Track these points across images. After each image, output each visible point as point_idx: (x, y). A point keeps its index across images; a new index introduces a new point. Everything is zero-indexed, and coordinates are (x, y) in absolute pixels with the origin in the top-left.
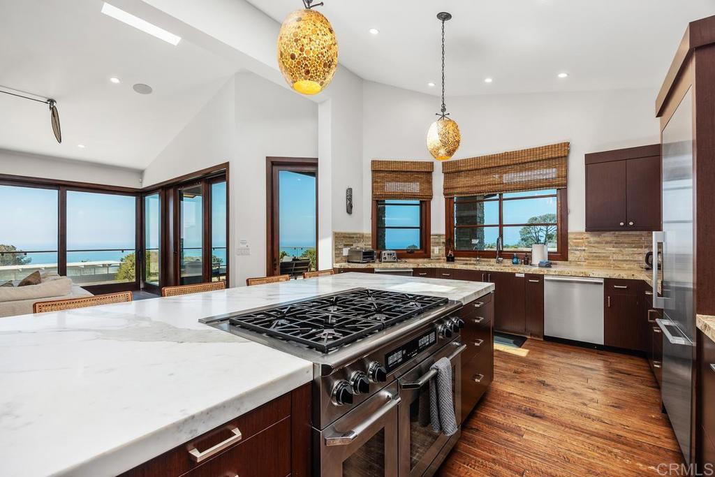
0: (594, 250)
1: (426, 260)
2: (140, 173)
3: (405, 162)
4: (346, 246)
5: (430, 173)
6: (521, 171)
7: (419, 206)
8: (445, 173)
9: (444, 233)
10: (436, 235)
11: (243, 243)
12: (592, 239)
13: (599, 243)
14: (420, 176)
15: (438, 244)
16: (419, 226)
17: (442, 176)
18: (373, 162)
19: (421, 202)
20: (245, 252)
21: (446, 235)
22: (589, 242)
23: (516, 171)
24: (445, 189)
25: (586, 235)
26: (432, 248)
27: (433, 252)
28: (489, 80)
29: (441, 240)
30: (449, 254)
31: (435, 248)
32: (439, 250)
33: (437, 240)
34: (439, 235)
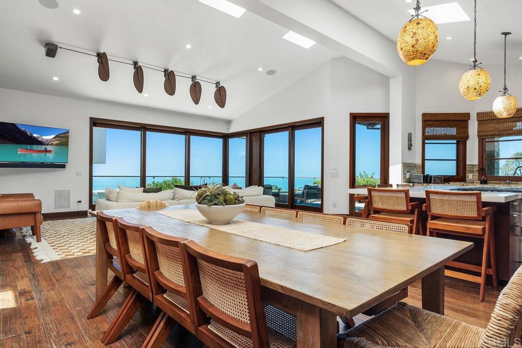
1: (462, 183)
2: (228, 122)
3: (448, 114)
4: (408, 172)
5: (466, 121)
7: (455, 145)
8: (478, 121)
9: (477, 163)
10: (470, 165)
11: (335, 169)
14: (459, 123)
15: (472, 172)
16: (455, 159)
17: (476, 123)
18: (424, 115)
19: (457, 141)
20: (335, 175)
21: (479, 165)
24: (478, 132)
26: (467, 174)
27: (468, 177)
29: (475, 169)
30: (482, 178)
31: (470, 174)
32: (473, 176)
33: (471, 169)
34: (473, 165)
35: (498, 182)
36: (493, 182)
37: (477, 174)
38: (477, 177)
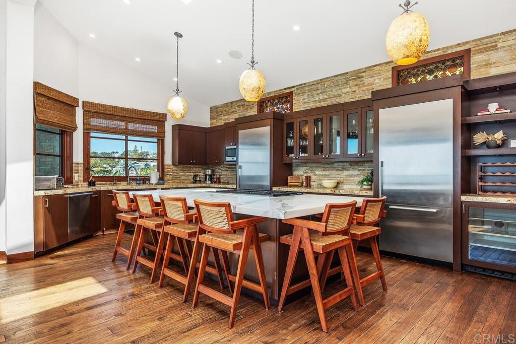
0: (175, 174)
6: (142, 124)
9: (82, 162)
12: (174, 169)
13: (176, 170)
21: (84, 164)
22: (173, 170)
23: (139, 123)
25: (172, 167)
26: (73, 175)
28: (138, 60)
29: (80, 168)
30: (90, 180)
31: (76, 175)
32: (78, 176)
33: (77, 168)
34: (78, 164)
35: (104, 183)
36: (98, 183)
37: (82, 175)
38: (82, 178)
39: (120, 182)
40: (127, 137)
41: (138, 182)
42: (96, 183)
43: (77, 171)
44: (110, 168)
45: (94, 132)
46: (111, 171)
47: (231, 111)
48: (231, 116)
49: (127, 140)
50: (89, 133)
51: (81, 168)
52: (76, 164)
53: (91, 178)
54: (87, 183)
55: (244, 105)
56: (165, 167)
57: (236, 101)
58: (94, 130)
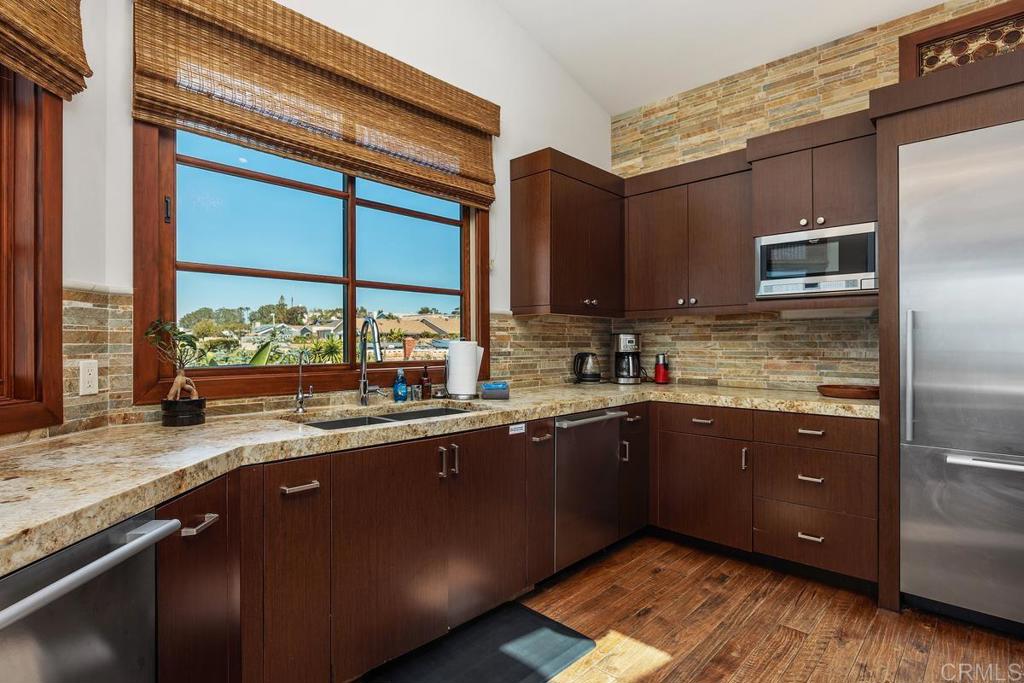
0: (521, 353)
9: (131, 291)
12: (518, 331)
15: (95, 344)
21: (141, 299)
22: (514, 337)
25: (512, 322)
26: (68, 363)
27: (76, 387)
29: (111, 326)
30: (175, 389)
31: (82, 363)
32: (102, 371)
33: (90, 326)
34: (101, 298)
35: (247, 401)
36: (220, 403)
37: (129, 362)
38: (126, 383)
39: (323, 396)
40: (350, 181)
41: (402, 390)
42: (208, 405)
43: (96, 342)
44: (235, 337)
45: (195, 132)
46: (237, 342)
47: (726, 111)
48: (724, 134)
49: (350, 201)
50: (167, 134)
51: (121, 323)
52: (86, 295)
53: (180, 379)
54: (158, 408)
55: (811, 73)
56: (494, 323)
57: (755, 70)
58: (199, 117)
